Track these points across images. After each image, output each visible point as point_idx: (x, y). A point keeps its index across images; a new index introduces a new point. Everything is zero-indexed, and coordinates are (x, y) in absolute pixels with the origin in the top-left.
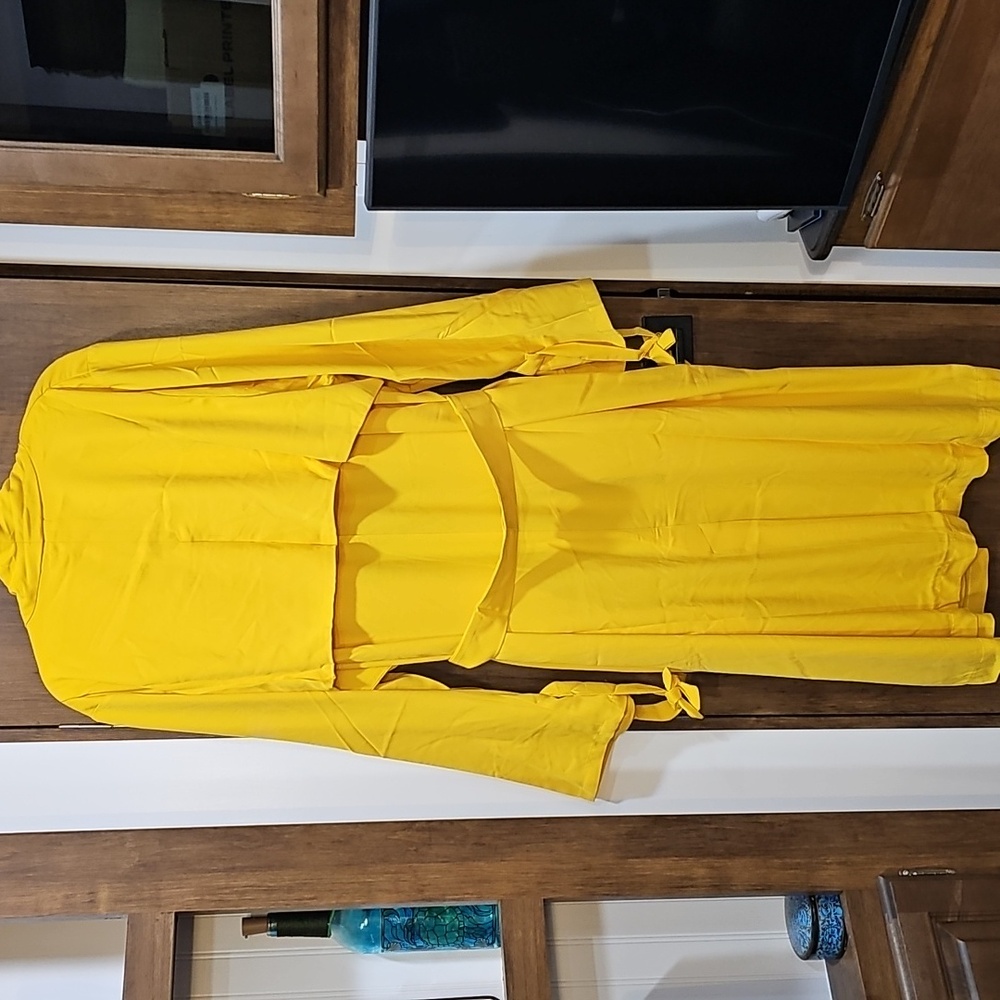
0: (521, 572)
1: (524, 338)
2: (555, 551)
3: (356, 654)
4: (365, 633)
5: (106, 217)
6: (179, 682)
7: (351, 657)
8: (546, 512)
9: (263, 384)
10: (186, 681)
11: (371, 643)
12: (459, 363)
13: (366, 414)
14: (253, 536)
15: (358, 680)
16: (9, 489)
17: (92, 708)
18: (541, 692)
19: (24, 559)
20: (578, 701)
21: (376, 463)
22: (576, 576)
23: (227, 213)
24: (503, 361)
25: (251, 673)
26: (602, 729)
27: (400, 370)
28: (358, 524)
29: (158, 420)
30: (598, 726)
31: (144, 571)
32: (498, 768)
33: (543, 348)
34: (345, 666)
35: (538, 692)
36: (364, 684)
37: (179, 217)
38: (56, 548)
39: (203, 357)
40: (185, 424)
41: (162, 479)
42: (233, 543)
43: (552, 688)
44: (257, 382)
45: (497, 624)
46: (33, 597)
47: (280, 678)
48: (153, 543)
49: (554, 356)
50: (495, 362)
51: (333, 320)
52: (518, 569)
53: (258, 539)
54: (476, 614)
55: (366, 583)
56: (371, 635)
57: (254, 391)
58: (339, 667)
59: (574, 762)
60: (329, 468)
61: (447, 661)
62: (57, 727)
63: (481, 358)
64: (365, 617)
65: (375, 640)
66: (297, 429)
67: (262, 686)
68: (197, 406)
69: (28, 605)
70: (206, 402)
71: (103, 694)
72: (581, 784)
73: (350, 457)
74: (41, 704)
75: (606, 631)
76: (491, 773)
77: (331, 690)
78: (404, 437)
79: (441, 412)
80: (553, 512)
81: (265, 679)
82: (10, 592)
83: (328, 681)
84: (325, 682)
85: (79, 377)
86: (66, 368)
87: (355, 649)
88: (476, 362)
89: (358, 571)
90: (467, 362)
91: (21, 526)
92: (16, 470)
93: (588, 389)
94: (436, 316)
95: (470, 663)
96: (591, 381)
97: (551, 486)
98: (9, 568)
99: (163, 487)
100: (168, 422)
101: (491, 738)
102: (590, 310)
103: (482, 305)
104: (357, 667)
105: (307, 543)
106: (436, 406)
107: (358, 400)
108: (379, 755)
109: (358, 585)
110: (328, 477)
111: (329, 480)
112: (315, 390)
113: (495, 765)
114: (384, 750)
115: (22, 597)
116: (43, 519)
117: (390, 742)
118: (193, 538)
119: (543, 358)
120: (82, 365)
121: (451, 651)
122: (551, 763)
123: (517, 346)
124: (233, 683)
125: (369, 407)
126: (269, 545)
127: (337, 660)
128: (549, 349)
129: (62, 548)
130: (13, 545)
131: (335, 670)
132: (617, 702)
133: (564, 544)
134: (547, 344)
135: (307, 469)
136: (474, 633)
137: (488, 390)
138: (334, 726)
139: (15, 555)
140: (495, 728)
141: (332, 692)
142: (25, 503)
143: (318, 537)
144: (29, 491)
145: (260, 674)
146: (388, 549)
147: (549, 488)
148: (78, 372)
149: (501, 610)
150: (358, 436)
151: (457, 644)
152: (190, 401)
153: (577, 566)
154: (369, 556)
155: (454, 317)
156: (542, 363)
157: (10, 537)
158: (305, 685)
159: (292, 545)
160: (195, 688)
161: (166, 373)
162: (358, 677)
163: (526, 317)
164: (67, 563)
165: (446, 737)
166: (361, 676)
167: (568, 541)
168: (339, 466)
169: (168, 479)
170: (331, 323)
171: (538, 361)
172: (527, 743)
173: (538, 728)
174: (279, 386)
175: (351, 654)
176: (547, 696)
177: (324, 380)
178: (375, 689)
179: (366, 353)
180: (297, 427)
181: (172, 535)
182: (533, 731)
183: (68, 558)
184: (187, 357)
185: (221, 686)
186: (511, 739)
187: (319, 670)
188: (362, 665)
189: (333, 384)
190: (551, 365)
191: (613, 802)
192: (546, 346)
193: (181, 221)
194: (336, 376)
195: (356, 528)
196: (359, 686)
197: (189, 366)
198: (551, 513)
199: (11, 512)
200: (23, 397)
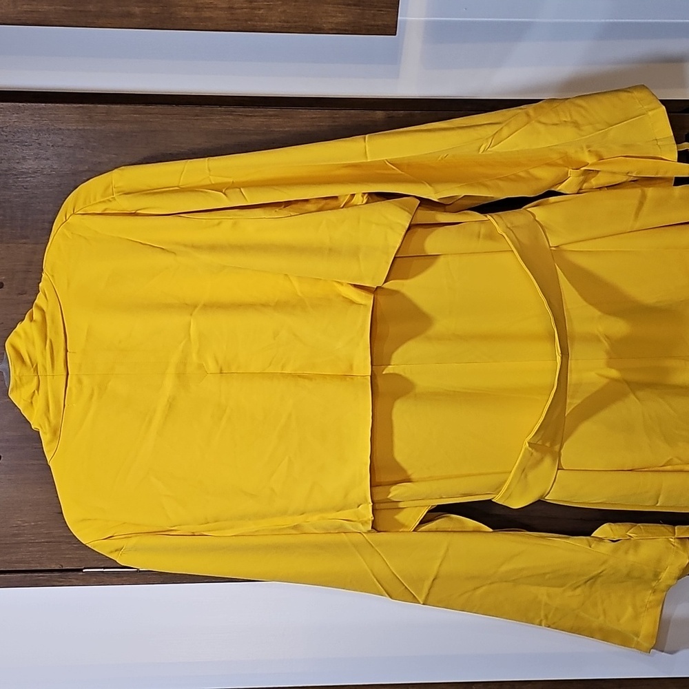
0: (572, 403)
1: (566, 153)
2: (605, 381)
3: (395, 492)
4: (402, 470)
5: (130, 15)
6: (208, 523)
7: (389, 497)
8: (593, 339)
9: (293, 206)
10: (216, 521)
11: (409, 480)
12: (499, 179)
13: (403, 233)
14: (283, 367)
15: (396, 520)
16: (31, 319)
17: (116, 550)
18: (593, 535)
19: (46, 393)
20: (637, 545)
21: (413, 288)
22: (633, 407)
23: (260, 9)
24: (545, 176)
25: (284, 513)
26: (664, 575)
27: (439, 187)
28: (393, 353)
29: (185, 246)
30: (660, 573)
31: (171, 405)
32: (546, 617)
33: (587, 165)
34: (382, 506)
35: (588, 533)
36: (403, 526)
37: (207, 14)
38: (80, 381)
39: (231, 180)
40: (213, 248)
41: (190, 307)
42: (263, 375)
43: (604, 530)
44: (288, 204)
45: (548, 461)
46: (56, 432)
47: (315, 518)
48: (181, 375)
49: (598, 172)
50: (537, 179)
51: (367, 136)
52: (568, 401)
53: (288, 371)
54: (526, 449)
55: (403, 415)
56: (409, 472)
57: (284, 212)
58: (377, 506)
59: (629, 611)
60: (363, 293)
61: (490, 500)
62: (81, 570)
63: (522, 174)
64: (403, 453)
65: (413, 477)
66: (331, 251)
67: (295, 527)
68: (225, 229)
69: (51, 441)
70: (235, 224)
71: (128, 536)
72: (637, 635)
73: (385, 282)
74: (63, 547)
75: (669, 468)
76: (538, 621)
77: (369, 532)
78: (441, 260)
79: (483, 231)
80: (602, 339)
81: (298, 520)
82: (33, 427)
83: (366, 522)
84: (364, 523)
85: (104, 202)
86: (91, 191)
87: (394, 487)
88: (518, 179)
89: (393, 403)
90: (506, 179)
91: (44, 358)
92: (40, 300)
93: (641, 204)
94: (479, 128)
95: (517, 504)
96: (644, 196)
97: (600, 310)
98: (32, 403)
99: (191, 315)
100: (196, 247)
101: (539, 585)
102: (650, 113)
103: (528, 115)
104: (395, 507)
105: (339, 374)
106: (476, 226)
107: (396, 218)
108: (419, 603)
109: (395, 418)
110: (363, 302)
111: (365, 305)
112: (350, 208)
113: (542, 614)
114: (424, 596)
115: (45, 433)
116: (67, 351)
117: (430, 590)
118: (221, 370)
119: (589, 174)
120: (107, 188)
121: (497, 489)
122: (605, 612)
123: (560, 162)
124: (264, 524)
125: (407, 227)
126: (299, 376)
127: (375, 499)
128: (593, 164)
129: (86, 381)
130: (36, 377)
131: (374, 510)
132: (679, 546)
133: (614, 373)
134: (590, 159)
135: (339, 295)
136: (523, 470)
137: (531, 208)
138: (372, 571)
139: (38, 389)
140: (545, 574)
141: (369, 534)
142: (48, 334)
143: (351, 367)
144: (53, 321)
145: (294, 514)
146: (423, 379)
147: (597, 313)
148: (102, 197)
149: (552, 445)
150: (395, 258)
151: (506, 481)
152: (219, 224)
153: (632, 396)
154: (403, 387)
155: (497, 127)
156: (584, 181)
157: (32, 370)
158: (341, 526)
159: (324, 376)
160: (224, 529)
161: (193, 195)
162: (397, 517)
163: (576, 125)
164: (92, 395)
165: (490, 584)
166: (400, 517)
167: (619, 370)
168: (374, 291)
169: (195, 307)
170: (365, 138)
171: (582, 178)
172: (578, 591)
173: (591, 575)
174: (309, 206)
175: (390, 493)
176: (601, 540)
177: (359, 199)
178: (414, 531)
179: (400, 172)
180: (330, 250)
181: (201, 366)
182: (586, 578)
183: (93, 390)
184: (214, 180)
185: (251, 527)
186: (562, 586)
187: (357, 509)
188: (401, 505)
189: (367, 203)
190: (594, 182)
191: (667, 653)
192: (590, 162)
193: (210, 18)
194: (370, 194)
195: (390, 358)
196: (397, 527)
197: (218, 188)
198: (599, 340)
199: (33, 344)
200: (47, 225)
